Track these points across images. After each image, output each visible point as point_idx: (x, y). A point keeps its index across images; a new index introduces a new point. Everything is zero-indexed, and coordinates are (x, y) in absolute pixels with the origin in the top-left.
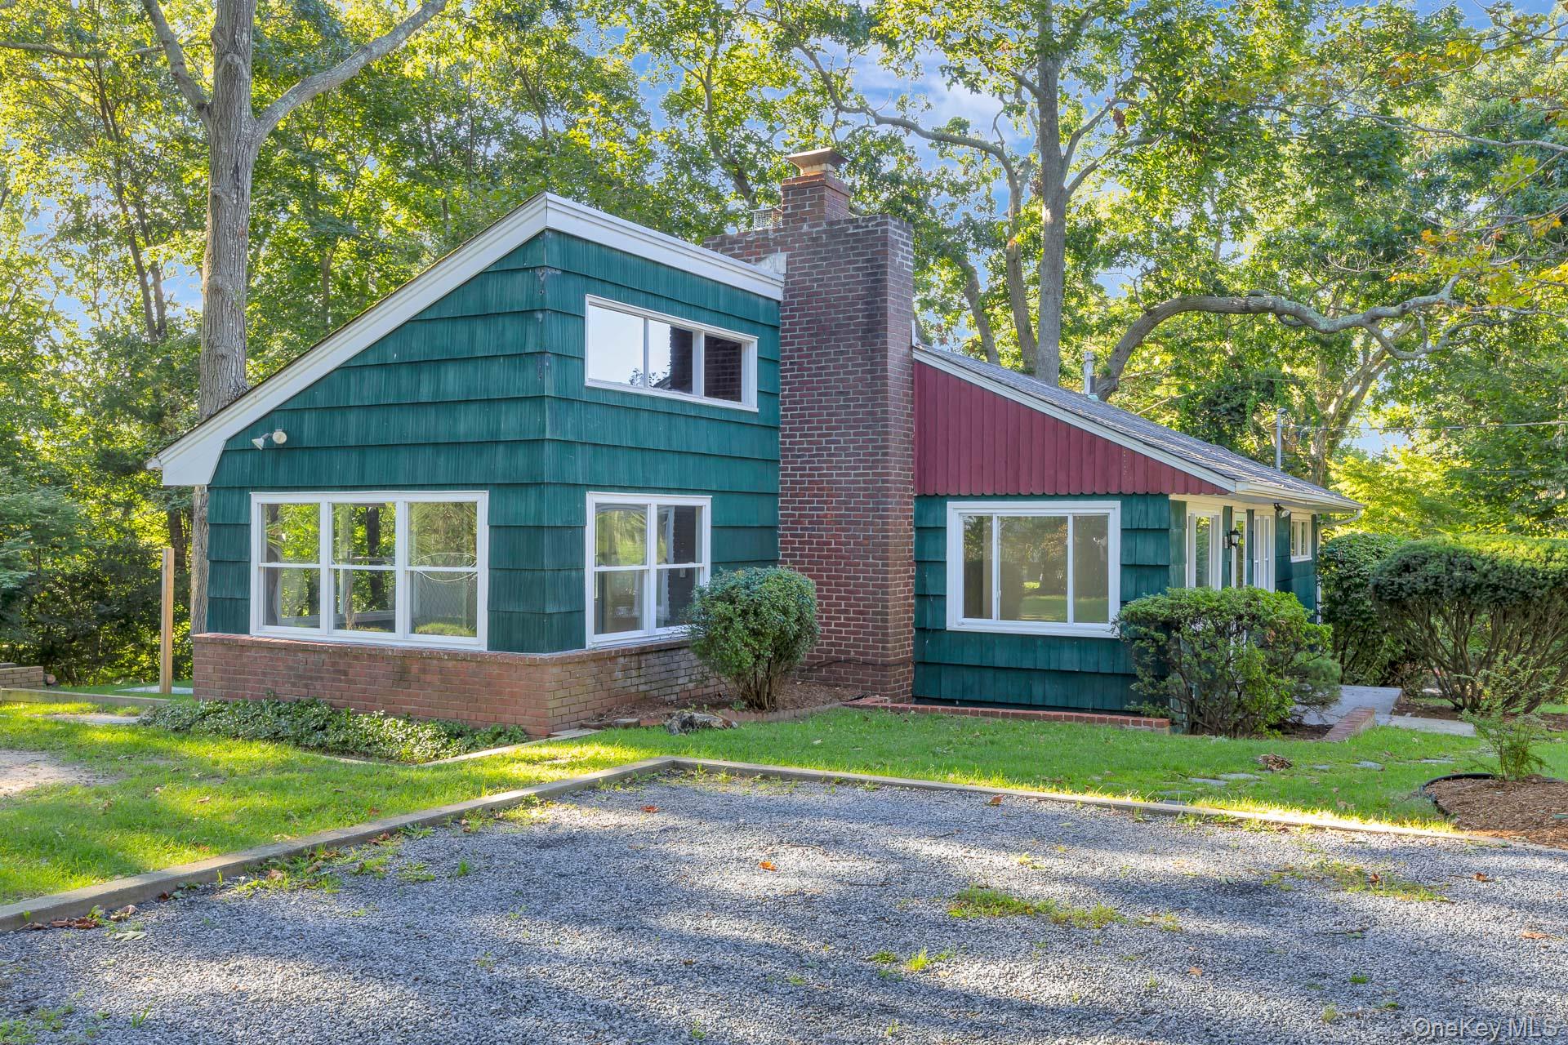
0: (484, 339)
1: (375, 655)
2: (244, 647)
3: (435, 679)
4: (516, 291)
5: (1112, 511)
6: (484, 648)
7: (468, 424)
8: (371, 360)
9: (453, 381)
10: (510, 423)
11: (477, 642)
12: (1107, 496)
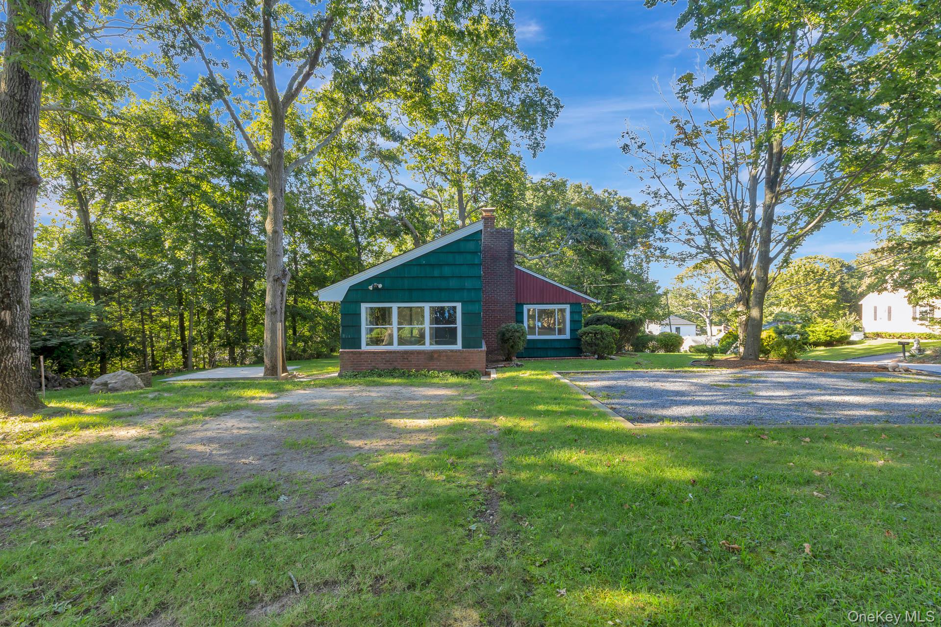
0: (459, 259)
1: (419, 353)
2: (361, 353)
3: (445, 358)
4: (471, 246)
5: (567, 307)
6: (461, 348)
7: (453, 283)
8: (414, 263)
9: (447, 271)
10: (468, 284)
11: (459, 346)
12: (566, 303)
